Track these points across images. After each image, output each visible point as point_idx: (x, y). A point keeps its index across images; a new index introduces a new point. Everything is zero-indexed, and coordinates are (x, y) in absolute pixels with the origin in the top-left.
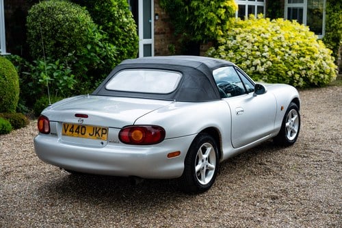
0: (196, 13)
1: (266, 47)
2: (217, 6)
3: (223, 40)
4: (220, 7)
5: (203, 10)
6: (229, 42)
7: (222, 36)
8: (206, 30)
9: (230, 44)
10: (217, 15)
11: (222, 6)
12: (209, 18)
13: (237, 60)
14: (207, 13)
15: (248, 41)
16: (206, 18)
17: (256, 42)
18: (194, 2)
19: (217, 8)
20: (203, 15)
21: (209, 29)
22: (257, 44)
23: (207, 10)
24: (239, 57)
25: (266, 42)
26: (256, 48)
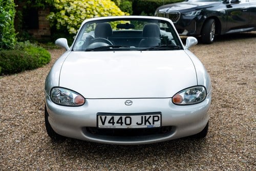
1: (95, 11)
3: (61, 7)
6: (66, 8)
7: (59, 4)
9: (69, 9)
13: (77, 22)
15: (81, 7)
17: (87, 7)
22: (88, 9)
24: (79, 20)
25: (94, 8)
26: (88, 12)
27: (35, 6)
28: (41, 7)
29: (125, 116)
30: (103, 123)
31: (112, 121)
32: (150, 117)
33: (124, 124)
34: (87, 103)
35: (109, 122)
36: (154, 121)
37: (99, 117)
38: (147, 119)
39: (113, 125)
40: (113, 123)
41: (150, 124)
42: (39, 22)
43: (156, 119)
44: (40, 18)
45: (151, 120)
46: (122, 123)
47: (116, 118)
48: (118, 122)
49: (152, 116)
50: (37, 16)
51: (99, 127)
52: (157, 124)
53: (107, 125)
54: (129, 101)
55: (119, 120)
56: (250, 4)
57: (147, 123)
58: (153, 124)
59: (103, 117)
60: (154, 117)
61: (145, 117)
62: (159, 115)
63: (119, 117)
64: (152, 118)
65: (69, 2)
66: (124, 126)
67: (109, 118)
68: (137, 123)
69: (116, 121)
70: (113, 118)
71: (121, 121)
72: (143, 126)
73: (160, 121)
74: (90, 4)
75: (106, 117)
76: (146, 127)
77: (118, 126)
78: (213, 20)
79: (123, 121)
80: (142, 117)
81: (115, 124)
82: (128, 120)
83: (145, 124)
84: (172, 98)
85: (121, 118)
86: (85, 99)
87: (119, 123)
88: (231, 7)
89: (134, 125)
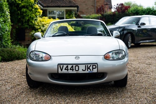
0: (24, 14)
2: (35, 11)
3: (39, 27)
4: (37, 12)
5: (29, 13)
6: (41, 28)
7: (37, 26)
8: (30, 22)
10: (36, 16)
11: (38, 11)
12: (32, 17)
14: (31, 14)
16: (30, 17)
17: (55, 28)
18: (23, 9)
19: (35, 12)
20: (28, 15)
21: (32, 22)
23: (30, 13)
26: (55, 30)
27: (23, 27)
28: (27, 28)
29: (75, 65)
30: (62, 70)
31: (67, 69)
32: (91, 66)
33: (74, 71)
34: (52, 59)
35: (65, 69)
36: (93, 68)
37: (59, 66)
38: (88, 67)
39: (68, 71)
40: (68, 70)
41: (91, 70)
42: (26, 37)
43: (94, 67)
44: (26, 34)
45: (91, 68)
46: (73, 70)
47: (70, 67)
48: (70, 69)
49: (92, 65)
50: (25, 33)
51: (59, 72)
52: (95, 71)
53: (64, 71)
54: (77, 57)
55: (71, 68)
56: (152, 26)
57: (89, 70)
58: (93, 70)
59: (62, 66)
60: (93, 66)
61: (88, 66)
62: (96, 65)
63: (71, 66)
64: (92, 66)
65: (44, 24)
66: (74, 72)
67: (65, 66)
68: (83, 70)
69: (69, 68)
70: (67, 67)
71: (73, 68)
72: (86, 72)
73: (97, 68)
74: (56, 26)
75: (63, 66)
76: (88, 72)
77: (70, 72)
78: (129, 35)
79: (74, 68)
80: (86, 66)
81: (69, 71)
82: (77, 67)
83: (88, 70)
84: (104, 55)
85: (72, 67)
86: (50, 56)
87: (72, 70)
88: (141, 27)
89: (80, 71)
